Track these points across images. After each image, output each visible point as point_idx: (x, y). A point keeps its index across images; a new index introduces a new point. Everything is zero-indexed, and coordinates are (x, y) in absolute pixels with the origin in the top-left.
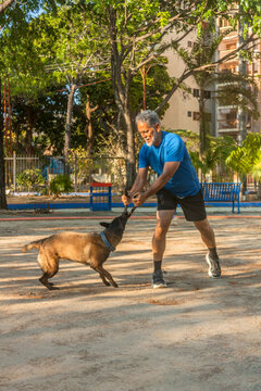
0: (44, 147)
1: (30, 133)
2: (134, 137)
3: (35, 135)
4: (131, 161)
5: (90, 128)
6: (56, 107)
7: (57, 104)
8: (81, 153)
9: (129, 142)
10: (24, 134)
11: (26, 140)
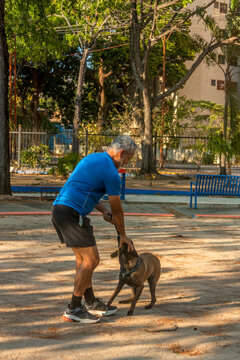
0: (51, 114)
1: (36, 98)
2: (151, 114)
3: (42, 100)
4: (148, 142)
5: (102, 95)
6: (66, 71)
7: (67, 67)
8: (93, 129)
9: (146, 119)
10: (30, 98)
11: (32, 106)
